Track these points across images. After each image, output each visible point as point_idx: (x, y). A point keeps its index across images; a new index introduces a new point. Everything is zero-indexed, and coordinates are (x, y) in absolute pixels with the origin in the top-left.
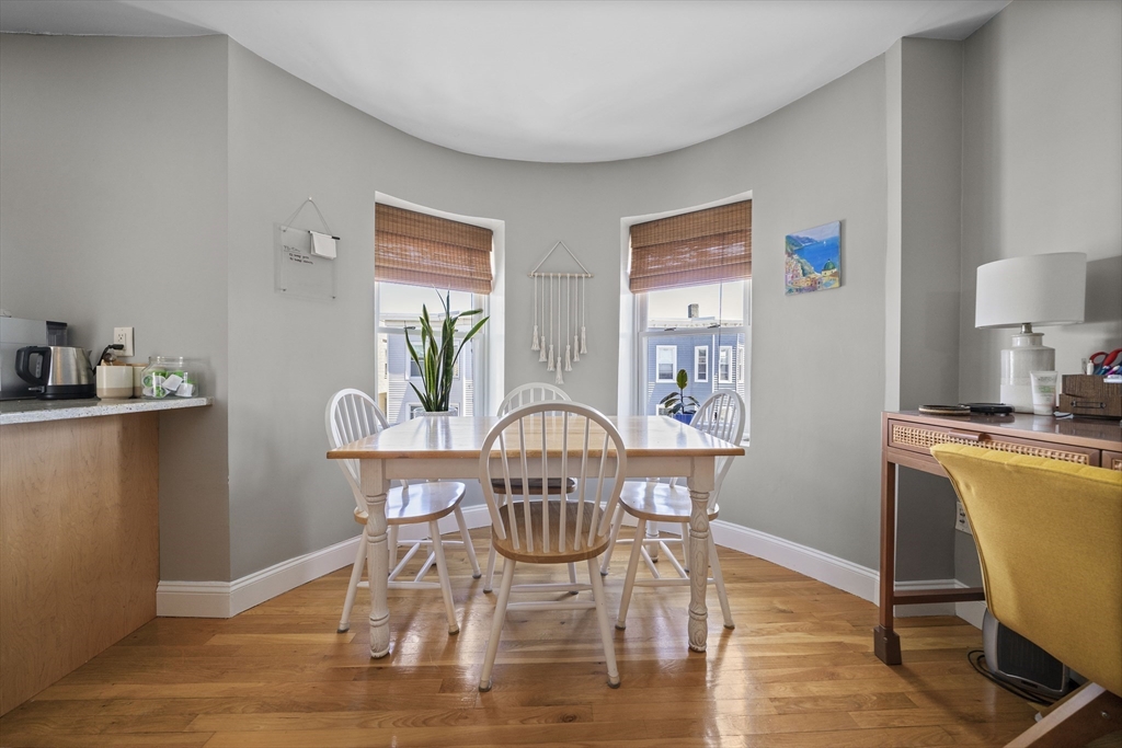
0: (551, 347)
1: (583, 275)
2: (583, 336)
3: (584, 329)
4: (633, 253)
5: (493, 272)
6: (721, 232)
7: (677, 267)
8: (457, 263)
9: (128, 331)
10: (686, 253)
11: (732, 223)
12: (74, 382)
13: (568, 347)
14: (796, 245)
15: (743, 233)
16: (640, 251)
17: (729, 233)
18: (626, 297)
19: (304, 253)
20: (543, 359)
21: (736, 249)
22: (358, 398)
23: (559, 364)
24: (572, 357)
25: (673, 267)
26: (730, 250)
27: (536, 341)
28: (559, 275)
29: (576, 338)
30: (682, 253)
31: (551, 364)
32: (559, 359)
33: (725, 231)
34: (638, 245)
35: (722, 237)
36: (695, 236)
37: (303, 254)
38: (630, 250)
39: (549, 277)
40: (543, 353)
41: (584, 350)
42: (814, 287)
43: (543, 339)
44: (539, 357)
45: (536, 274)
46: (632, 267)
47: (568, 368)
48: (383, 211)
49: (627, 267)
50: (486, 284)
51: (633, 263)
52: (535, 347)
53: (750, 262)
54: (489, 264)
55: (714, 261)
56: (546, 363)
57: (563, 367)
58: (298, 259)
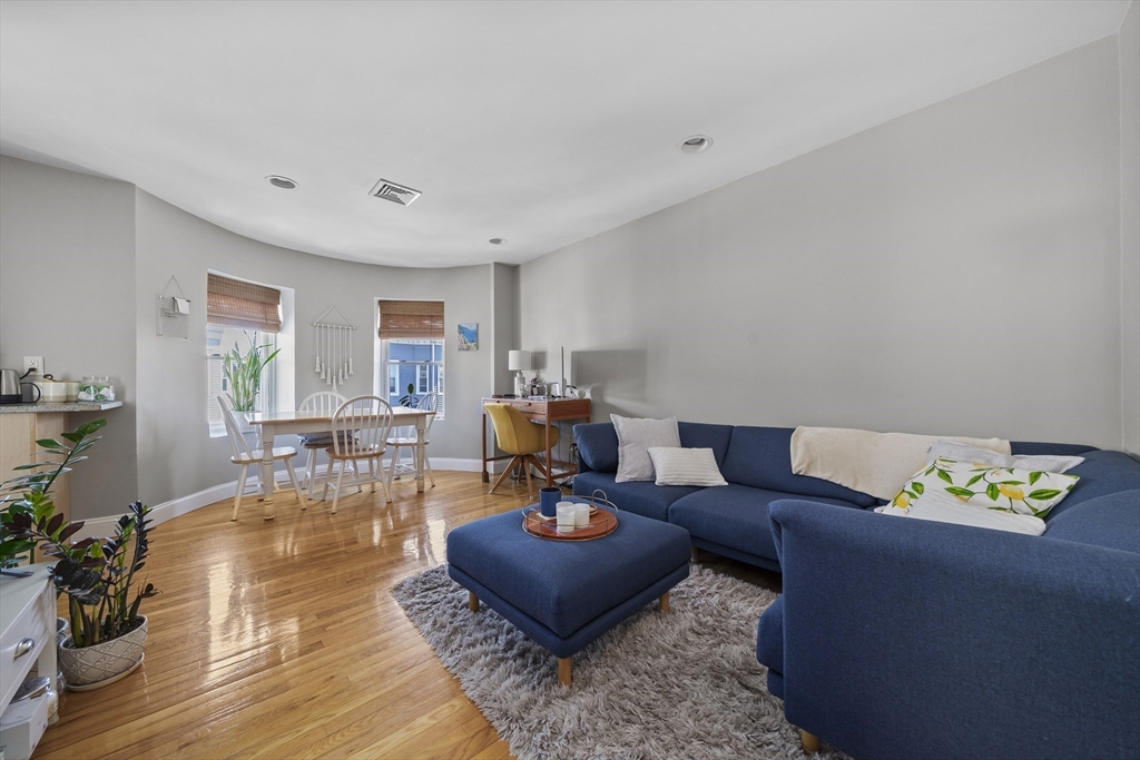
0: (329, 370)
1: (350, 328)
2: (351, 364)
3: (351, 359)
4: (381, 317)
5: (281, 318)
6: (430, 314)
7: (407, 328)
8: (254, 311)
9: (40, 359)
10: (412, 322)
11: (434, 311)
12: (14, 393)
13: (341, 370)
14: (462, 330)
15: (441, 317)
16: (385, 316)
17: (435, 315)
18: (377, 341)
19: (172, 312)
20: (323, 377)
21: (438, 324)
23: (334, 380)
24: (343, 376)
25: (405, 328)
26: (435, 325)
27: (318, 365)
28: (334, 326)
29: (346, 364)
30: (409, 322)
31: (329, 380)
32: (334, 377)
33: (432, 314)
34: (383, 312)
35: (431, 317)
36: (417, 314)
38: (379, 314)
39: (327, 327)
40: (323, 374)
41: (351, 372)
42: (468, 349)
43: (323, 365)
44: (321, 376)
45: (318, 325)
46: (380, 326)
47: (341, 383)
48: (212, 279)
49: (378, 325)
50: (276, 326)
51: (381, 322)
52: (318, 370)
53: (444, 332)
54: (277, 313)
55: (427, 329)
56: (326, 380)
57: (337, 382)
58: (169, 315)
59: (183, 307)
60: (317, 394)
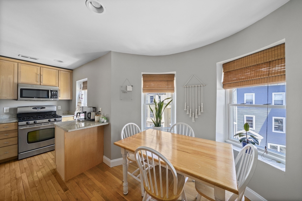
0: (191, 109)
1: (202, 85)
2: (202, 106)
3: (202, 104)
4: (224, 74)
6: (268, 61)
7: (243, 79)
8: (163, 84)
10: (248, 72)
13: (197, 110)
16: (227, 73)
17: (273, 61)
18: (221, 92)
20: (188, 113)
21: (277, 68)
22: (132, 125)
23: (193, 115)
24: (198, 113)
25: (242, 79)
26: (274, 69)
27: (185, 107)
28: (193, 86)
29: (199, 107)
30: (246, 73)
31: (191, 115)
32: (193, 114)
33: (270, 60)
34: (226, 71)
35: (269, 63)
36: (253, 64)
37: (125, 92)
38: (223, 73)
39: (190, 87)
40: (188, 111)
41: (202, 111)
43: (188, 107)
44: (187, 113)
45: (185, 86)
46: (224, 80)
47: (196, 117)
48: (144, 76)
49: (221, 80)
50: (173, 90)
51: (224, 78)
52: (185, 110)
53: (285, 75)
54: (174, 84)
55: (263, 75)
56: (189, 115)
57: (194, 116)
58: (124, 92)
59: (129, 88)
60: (182, 123)
